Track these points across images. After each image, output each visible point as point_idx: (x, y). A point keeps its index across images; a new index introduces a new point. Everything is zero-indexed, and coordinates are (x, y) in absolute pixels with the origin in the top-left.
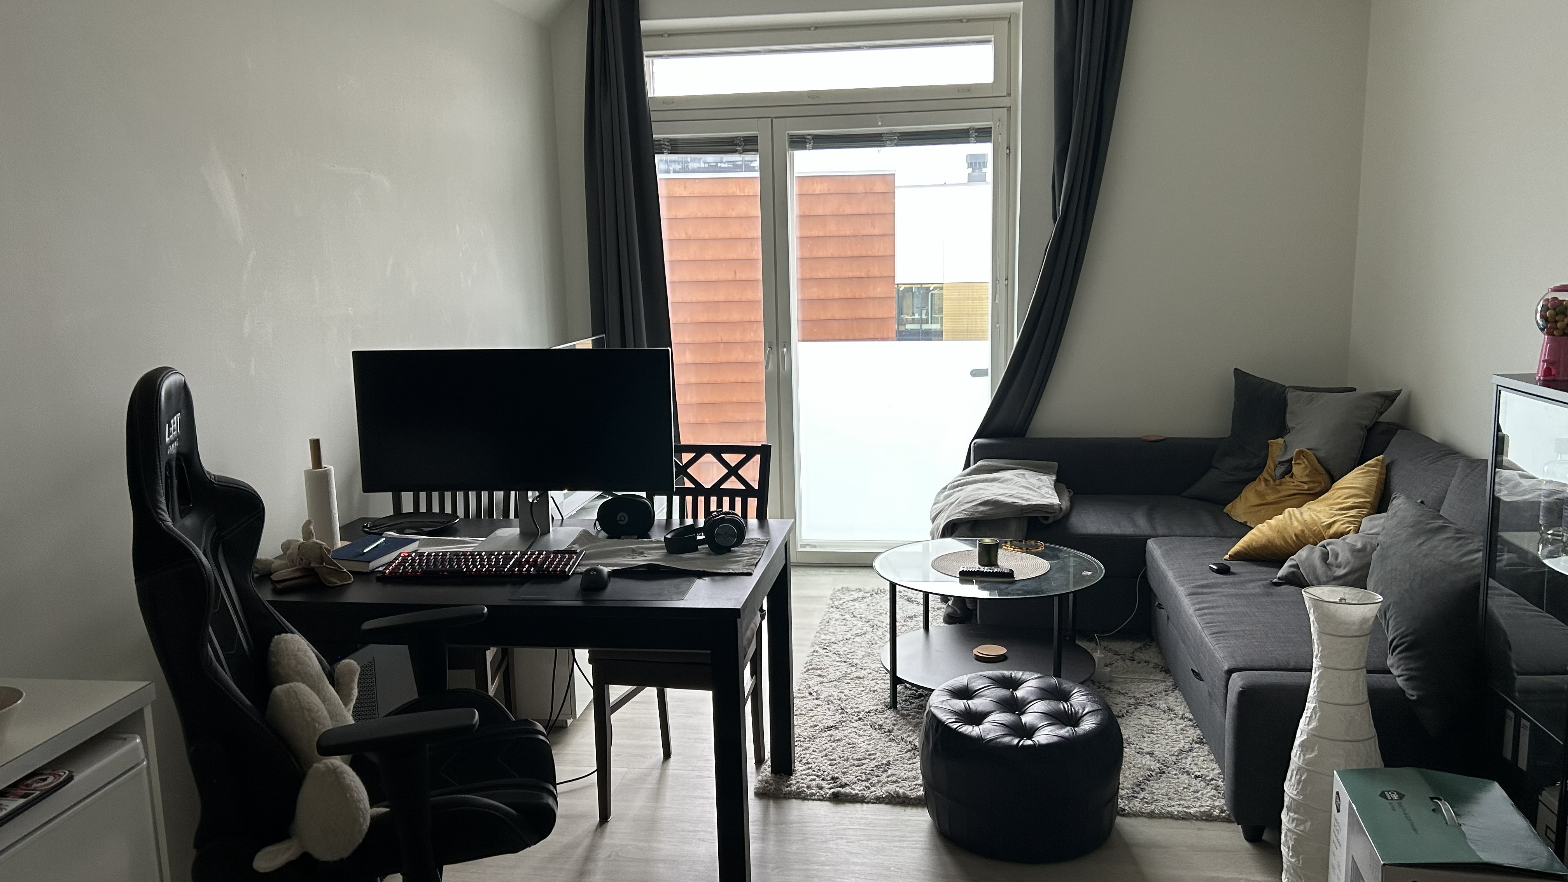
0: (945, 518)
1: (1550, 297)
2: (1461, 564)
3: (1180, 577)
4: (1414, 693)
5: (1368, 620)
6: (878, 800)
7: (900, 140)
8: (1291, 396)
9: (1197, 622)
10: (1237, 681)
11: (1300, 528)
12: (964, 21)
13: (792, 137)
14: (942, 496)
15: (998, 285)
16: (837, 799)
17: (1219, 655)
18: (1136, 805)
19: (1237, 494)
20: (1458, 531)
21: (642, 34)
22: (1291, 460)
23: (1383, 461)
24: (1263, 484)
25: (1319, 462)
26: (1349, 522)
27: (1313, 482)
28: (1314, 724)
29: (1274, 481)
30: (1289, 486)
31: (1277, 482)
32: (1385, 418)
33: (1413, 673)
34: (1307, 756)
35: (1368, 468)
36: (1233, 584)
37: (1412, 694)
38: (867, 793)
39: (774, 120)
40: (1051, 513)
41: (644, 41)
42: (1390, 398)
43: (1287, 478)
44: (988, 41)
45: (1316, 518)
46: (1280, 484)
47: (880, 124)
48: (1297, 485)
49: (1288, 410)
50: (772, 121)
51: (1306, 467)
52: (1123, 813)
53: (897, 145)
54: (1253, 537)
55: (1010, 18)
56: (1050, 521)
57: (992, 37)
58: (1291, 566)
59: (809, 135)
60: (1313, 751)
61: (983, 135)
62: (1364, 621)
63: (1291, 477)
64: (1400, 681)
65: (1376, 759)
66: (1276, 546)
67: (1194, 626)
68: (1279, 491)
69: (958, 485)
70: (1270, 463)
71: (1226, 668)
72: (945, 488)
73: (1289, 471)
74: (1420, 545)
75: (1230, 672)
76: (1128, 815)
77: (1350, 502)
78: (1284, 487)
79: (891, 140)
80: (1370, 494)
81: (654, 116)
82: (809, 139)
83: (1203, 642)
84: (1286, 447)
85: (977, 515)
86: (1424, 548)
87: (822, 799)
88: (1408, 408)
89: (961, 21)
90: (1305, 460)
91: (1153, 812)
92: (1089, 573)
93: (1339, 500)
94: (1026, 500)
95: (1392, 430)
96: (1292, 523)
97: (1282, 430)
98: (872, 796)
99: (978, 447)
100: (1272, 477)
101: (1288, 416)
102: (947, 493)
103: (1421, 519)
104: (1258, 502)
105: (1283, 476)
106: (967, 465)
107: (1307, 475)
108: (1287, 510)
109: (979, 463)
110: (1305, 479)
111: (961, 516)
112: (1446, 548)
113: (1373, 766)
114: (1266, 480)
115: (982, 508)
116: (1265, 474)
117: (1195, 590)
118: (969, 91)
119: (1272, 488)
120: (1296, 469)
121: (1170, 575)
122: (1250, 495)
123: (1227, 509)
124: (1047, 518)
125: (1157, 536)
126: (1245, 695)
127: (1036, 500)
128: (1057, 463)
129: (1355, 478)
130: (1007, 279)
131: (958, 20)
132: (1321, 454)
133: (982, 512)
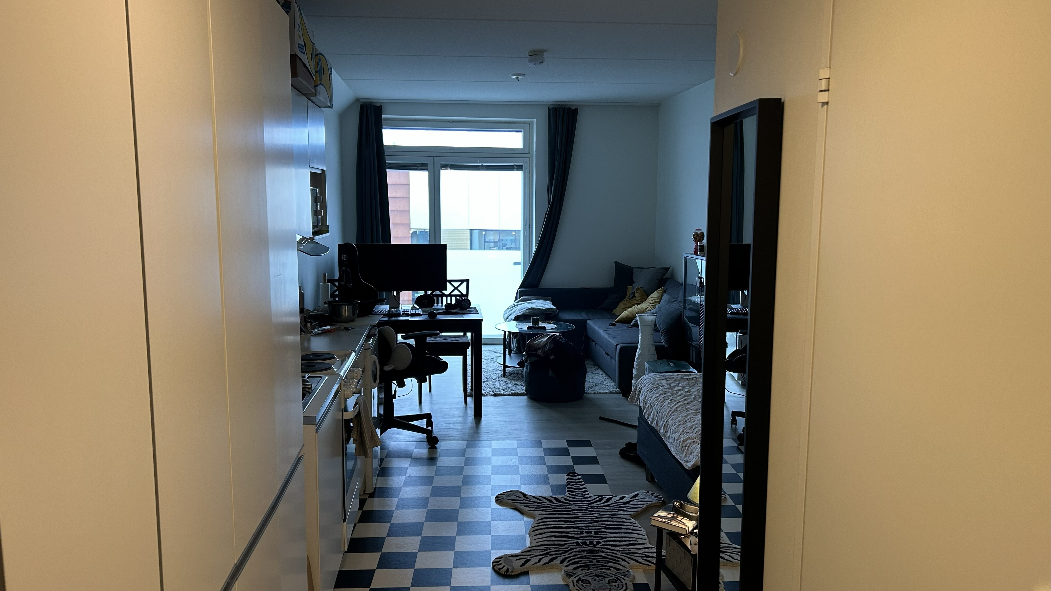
0: (514, 315)
1: (695, 232)
2: (679, 309)
3: (600, 328)
4: (667, 345)
5: (653, 320)
6: (509, 395)
7: (486, 168)
8: (634, 270)
9: (606, 337)
10: (619, 347)
11: (638, 310)
12: (512, 123)
13: (441, 164)
14: (508, 311)
15: (526, 228)
16: (495, 395)
17: (613, 342)
18: (590, 391)
19: (617, 306)
20: (679, 301)
21: (383, 119)
22: (635, 291)
23: (663, 289)
24: (626, 301)
25: (644, 292)
26: (652, 307)
27: (641, 299)
28: (640, 352)
29: (629, 300)
30: (635, 300)
31: (630, 300)
32: (665, 276)
33: (667, 340)
34: (639, 361)
35: (658, 291)
36: (617, 328)
37: (666, 346)
38: (505, 393)
39: (435, 158)
40: (553, 311)
41: (383, 122)
42: (667, 269)
43: (634, 298)
44: (522, 131)
45: (642, 307)
46: (632, 301)
47: (479, 162)
48: (637, 300)
49: (634, 275)
50: (434, 158)
51: (640, 294)
52: (586, 393)
53: (485, 170)
54: (623, 315)
55: (529, 123)
56: (553, 315)
57: (523, 130)
58: (635, 321)
59: (449, 164)
60: (640, 359)
61: (519, 168)
62: (652, 321)
63: (635, 298)
64: (663, 343)
65: (656, 359)
66: (630, 317)
67: (606, 338)
68: (631, 303)
69: (513, 307)
70: (628, 294)
71: (616, 344)
72: (508, 308)
73: (634, 296)
74: (669, 305)
75: (617, 345)
76: (588, 394)
77: (653, 302)
78: (633, 301)
79: (482, 168)
80: (659, 299)
81: (386, 153)
82: (448, 166)
83: (609, 341)
84: (633, 288)
85: (526, 313)
86: (670, 306)
87: (491, 396)
88: (672, 273)
89: (511, 123)
90: (639, 291)
91: (595, 392)
92: (570, 327)
93: (650, 302)
94: (544, 307)
95: (667, 279)
96: (635, 309)
97: (632, 283)
98: (507, 394)
99: (520, 291)
100: (628, 299)
101: (634, 277)
102: (509, 310)
103: (670, 299)
104: (623, 307)
105: (632, 298)
106: (516, 299)
107: (640, 296)
108: (633, 306)
109: (522, 298)
110: (639, 298)
111: (521, 314)
112: (676, 305)
113: (656, 360)
114: (627, 300)
115: (528, 311)
116: (626, 298)
117: (605, 330)
118: (514, 150)
119: (629, 302)
120: (636, 295)
121: (596, 328)
122: (621, 305)
123: (613, 312)
124: (551, 314)
125: (590, 319)
126: (621, 349)
127: (547, 307)
128: (551, 298)
129: (655, 294)
130: (529, 225)
131: (510, 123)
132: (645, 289)
133: (528, 312)
